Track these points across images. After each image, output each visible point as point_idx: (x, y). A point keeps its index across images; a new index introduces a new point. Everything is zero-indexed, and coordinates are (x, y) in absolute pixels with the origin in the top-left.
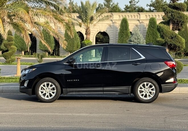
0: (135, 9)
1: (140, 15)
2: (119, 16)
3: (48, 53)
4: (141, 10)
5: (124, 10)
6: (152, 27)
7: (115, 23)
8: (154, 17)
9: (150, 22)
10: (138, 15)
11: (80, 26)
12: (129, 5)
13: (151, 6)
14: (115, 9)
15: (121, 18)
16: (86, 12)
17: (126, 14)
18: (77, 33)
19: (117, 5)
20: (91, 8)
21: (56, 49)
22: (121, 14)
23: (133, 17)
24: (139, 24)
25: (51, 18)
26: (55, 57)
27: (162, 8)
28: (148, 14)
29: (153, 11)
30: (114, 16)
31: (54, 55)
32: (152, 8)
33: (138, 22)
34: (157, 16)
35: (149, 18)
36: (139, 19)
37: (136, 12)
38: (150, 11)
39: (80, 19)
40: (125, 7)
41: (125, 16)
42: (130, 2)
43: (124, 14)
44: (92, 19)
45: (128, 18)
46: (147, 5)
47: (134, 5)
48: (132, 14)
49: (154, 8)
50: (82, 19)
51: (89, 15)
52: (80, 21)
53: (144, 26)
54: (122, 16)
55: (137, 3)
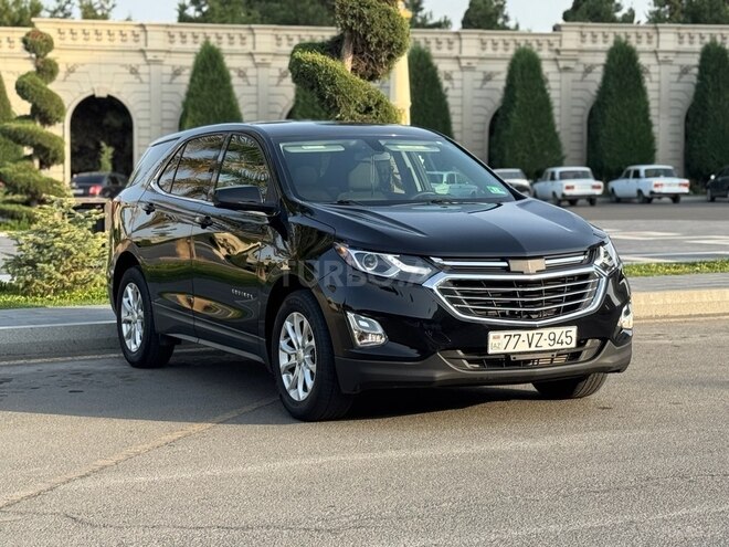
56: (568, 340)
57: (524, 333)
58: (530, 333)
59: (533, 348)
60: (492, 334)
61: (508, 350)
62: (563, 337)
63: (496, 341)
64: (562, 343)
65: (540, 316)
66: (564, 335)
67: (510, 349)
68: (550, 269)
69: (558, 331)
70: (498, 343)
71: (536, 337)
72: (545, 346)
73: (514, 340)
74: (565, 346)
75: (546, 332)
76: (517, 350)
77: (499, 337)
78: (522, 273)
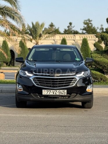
0: (71, 32)
1: (75, 36)
2: (60, 37)
3: (6, 64)
4: (76, 33)
5: (63, 32)
6: (84, 45)
7: (57, 42)
8: (86, 38)
9: (83, 41)
10: (74, 36)
11: (31, 41)
12: (67, 29)
13: (83, 30)
14: (57, 32)
15: (61, 38)
16: (36, 30)
17: (65, 36)
18: (28, 49)
19: (58, 29)
20: (40, 28)
21: (12, 62)
22: (61, 36)
23: (70, 37)
24: (75, 43)
25: (6, 25)
26: (11, 67)
27: (91, 31)
28: (81, 36)
29: (84, 34)
30: (56, 37)
31: (11, 65)
32: (84, 32)
33: (74, 41)
34: (88, 37)
35: (83, 39)
36: (75, 39)
37: (72, 34)
38: (83, 33)
39: (31, 36)
40: (64, 30)
41: (64, 37)
42: (68, 27)
43: (64, 36)
44: (40, 36)
45: (66, 39)
46: (81, 29)
47: (71, 29)
48: (70, 35)
49: (85, 32)
50: (33, 36)
51: (38, 33)
52: (31, 37)
53: (78, 44)
54: (62, 37)
55: (73, 27)
56: (64, 93)
57: (52, 91)
58: (53, 91)
59: (54, 94)
60: (43, 90)
61: (47, 94)
62: (63, 92)
63: (44, 92)
64: (62, 93)
65: (57, 87)
66: (63, 91)
67: (48, 94)
68: (60, 76)
69: (61, 91)
70: (45, 92)
71: (55, 92)
72: (58, 94)
73: (49, 92)
74: (63, 94)
75: (58, 91)
76: (50, 94)
77: (45, 91)
78: (52, 77)
